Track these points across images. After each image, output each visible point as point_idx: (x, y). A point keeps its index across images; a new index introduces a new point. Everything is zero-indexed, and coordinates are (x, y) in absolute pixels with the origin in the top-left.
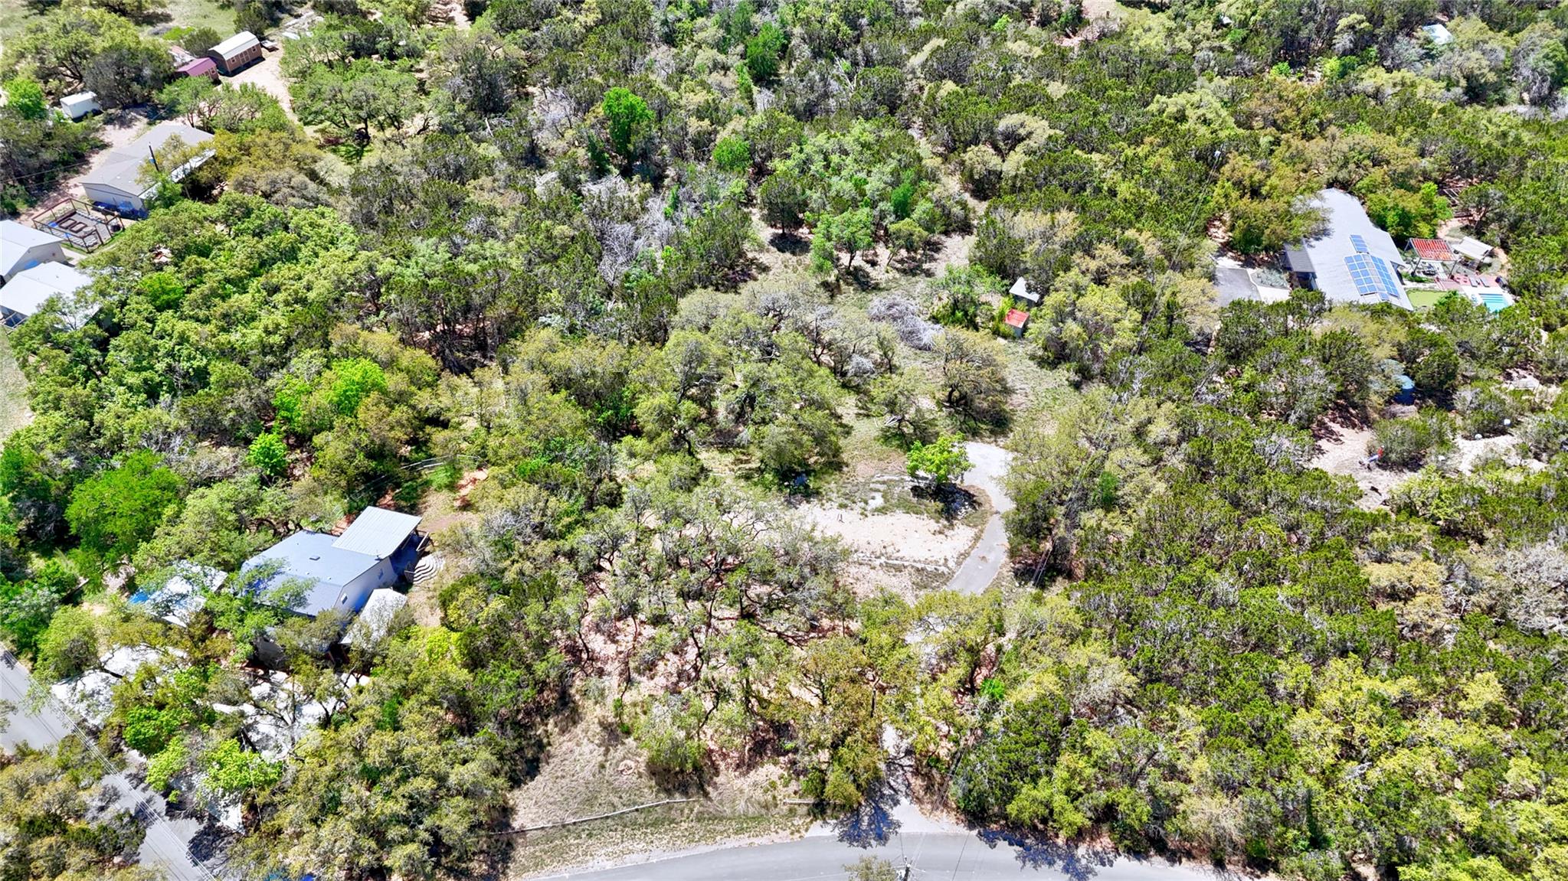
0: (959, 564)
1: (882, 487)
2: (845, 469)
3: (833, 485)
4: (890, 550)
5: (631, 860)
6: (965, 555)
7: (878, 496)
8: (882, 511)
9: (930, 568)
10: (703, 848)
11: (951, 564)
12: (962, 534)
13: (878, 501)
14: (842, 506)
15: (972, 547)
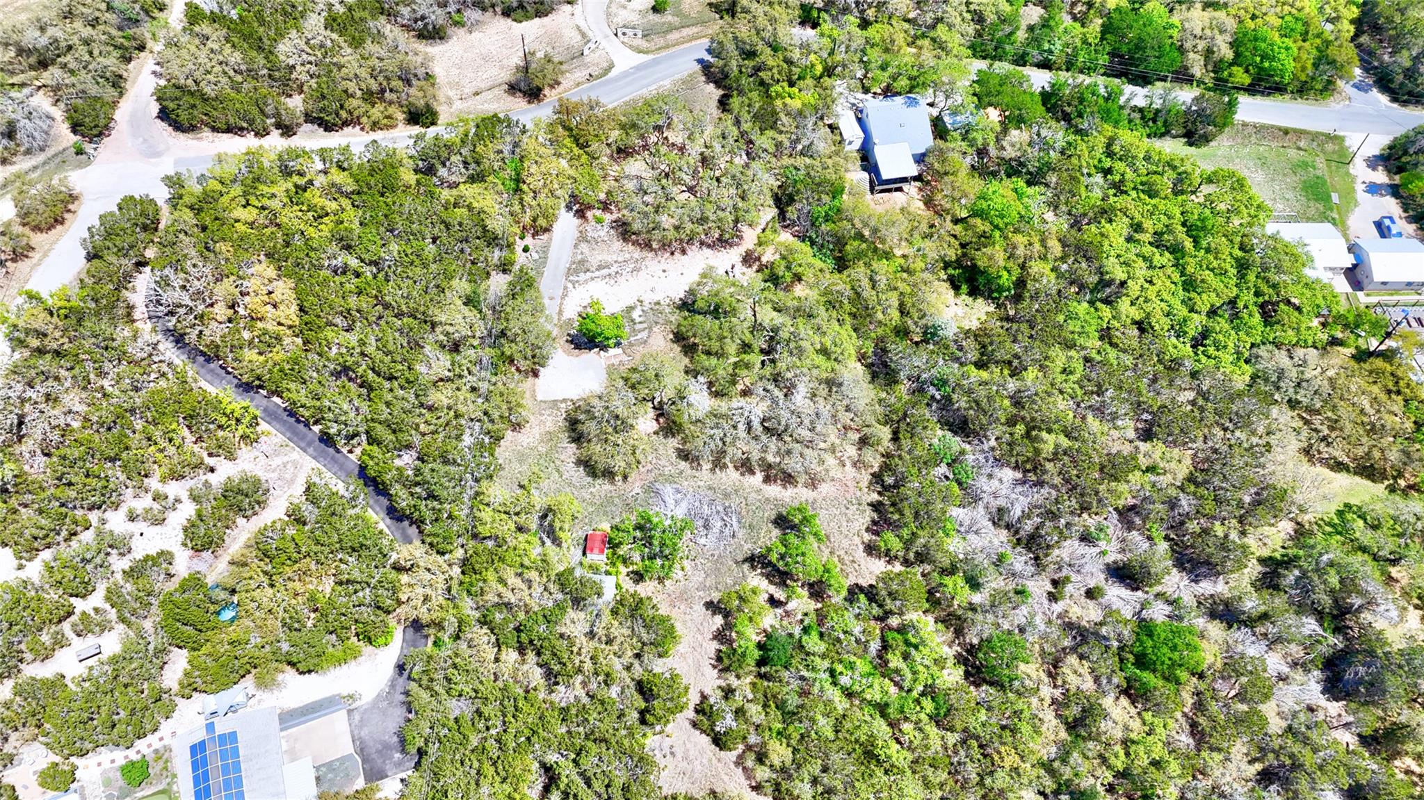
0: (565, 288)
1: (638, 327)
2: (671, 336)
3: (673, 319)
4: (612, 282)
5: (654, 87)
6: (564, 296)
7: (638, 320)
8: (631, 309)
9: (582, 277)
10: (627, 99)
11: (570, 285)
12: (571, 311)
13: (636, 315)
14: (658, 303)
15: (561, 304)
